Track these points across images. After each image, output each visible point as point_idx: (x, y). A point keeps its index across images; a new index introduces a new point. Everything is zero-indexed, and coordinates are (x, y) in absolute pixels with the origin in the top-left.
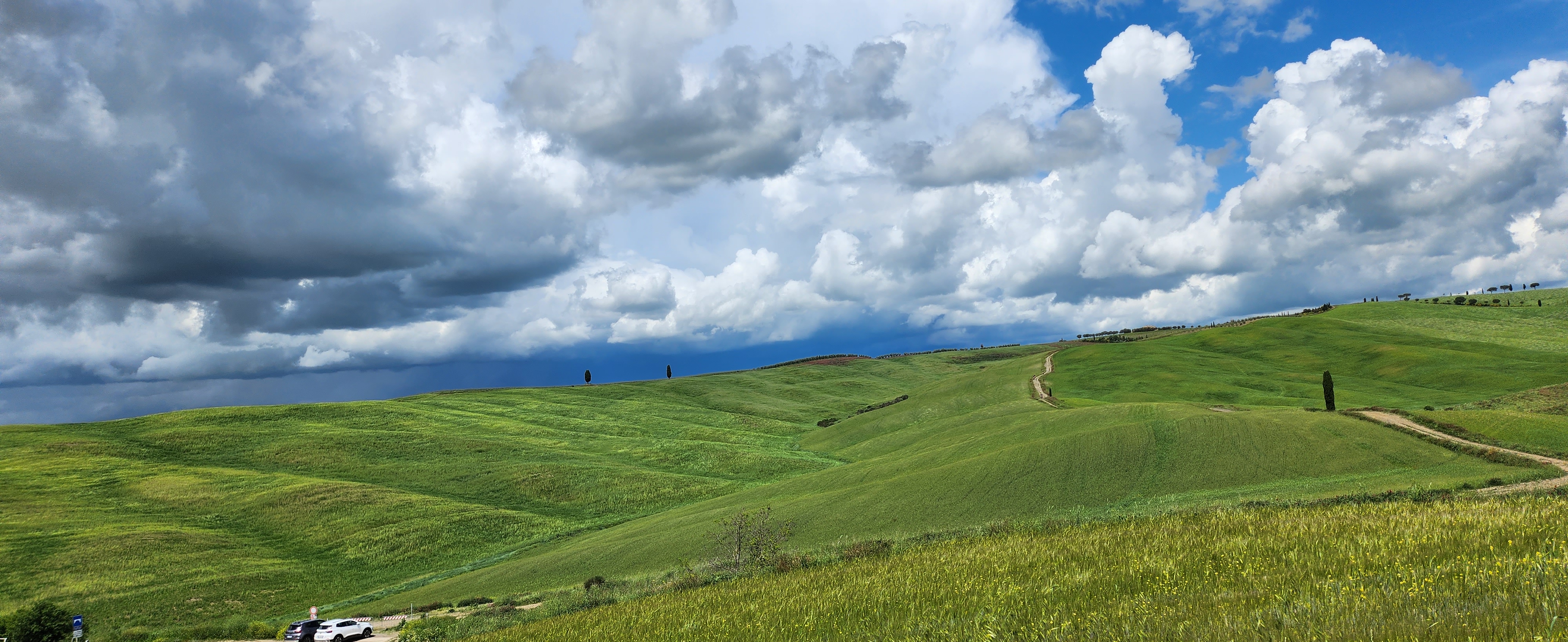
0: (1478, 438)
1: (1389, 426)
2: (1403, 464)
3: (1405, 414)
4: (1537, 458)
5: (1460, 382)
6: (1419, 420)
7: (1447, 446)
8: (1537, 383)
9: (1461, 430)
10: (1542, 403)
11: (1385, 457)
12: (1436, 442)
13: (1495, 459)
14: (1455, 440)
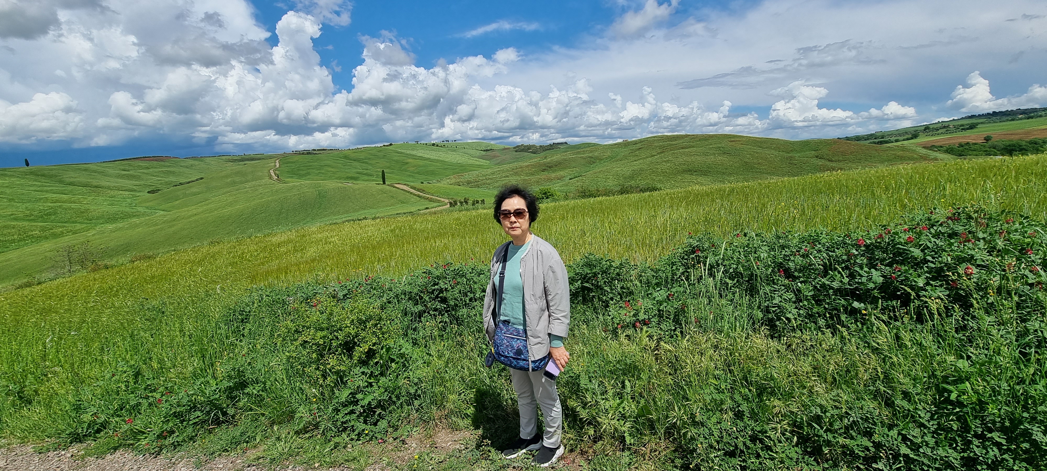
0: (428, 193)
1: (402, 190)
2: (404, 203)
3: (408, 185)
4: (442, 199)
5: (433, 173)
6: (412, 187)
7: (419, 196)
8: (454, 174)
9: (424, 191)
10: (453, 181)
11: (399, 201)
12: (415, 195)
13: (431, 200)
14: (421, 194)
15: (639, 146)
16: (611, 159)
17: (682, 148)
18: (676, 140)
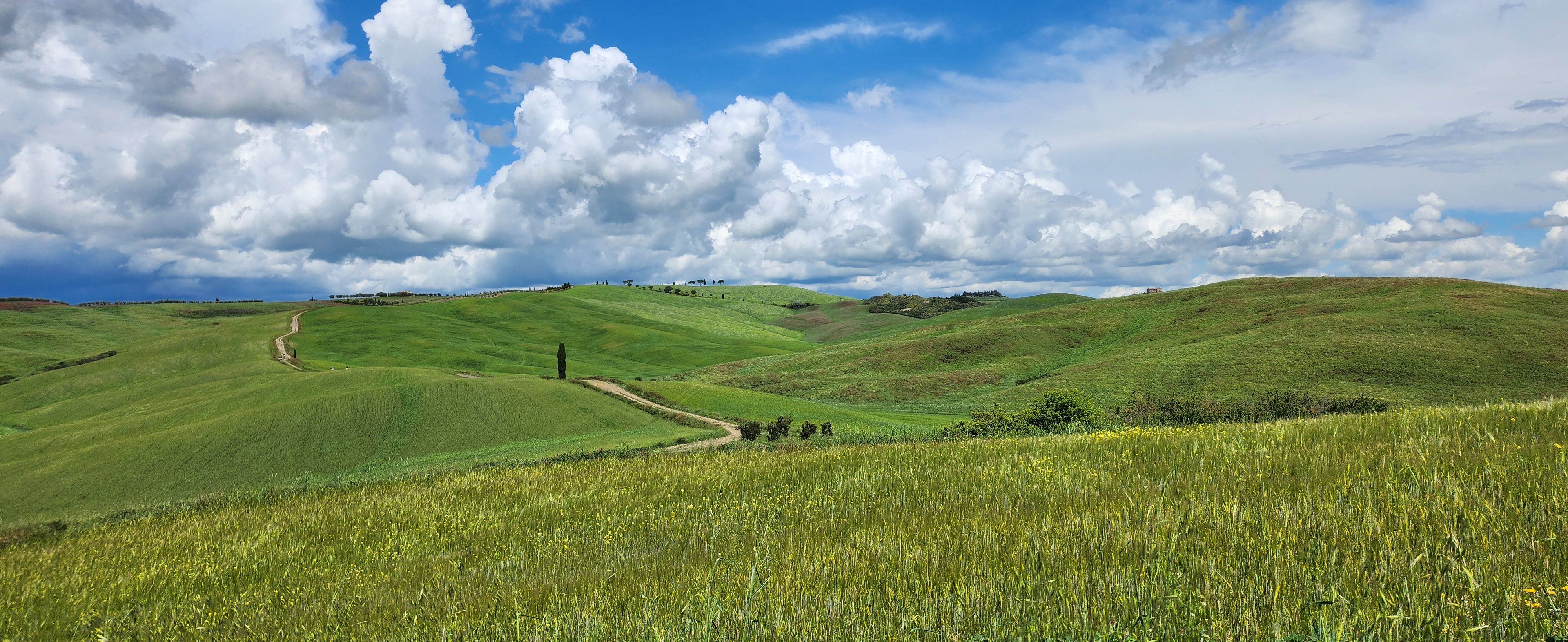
0: (671, 405)
1: (607, 393)
2: (615, 426)
3: (620, 383)
4: (711, 421)
5: (663, 358)
6: (631, 389)
7: (649, 410)
8: (716, 361)
9: (661, 398)
10: (719, 377)
11: (602, 420)
12: (641, 407)
13: (683, 422)
14: (655, 406)
15: (1198, 303)
16: (1125, 334)
17: (1324, 312)
18: (1300, 291)
